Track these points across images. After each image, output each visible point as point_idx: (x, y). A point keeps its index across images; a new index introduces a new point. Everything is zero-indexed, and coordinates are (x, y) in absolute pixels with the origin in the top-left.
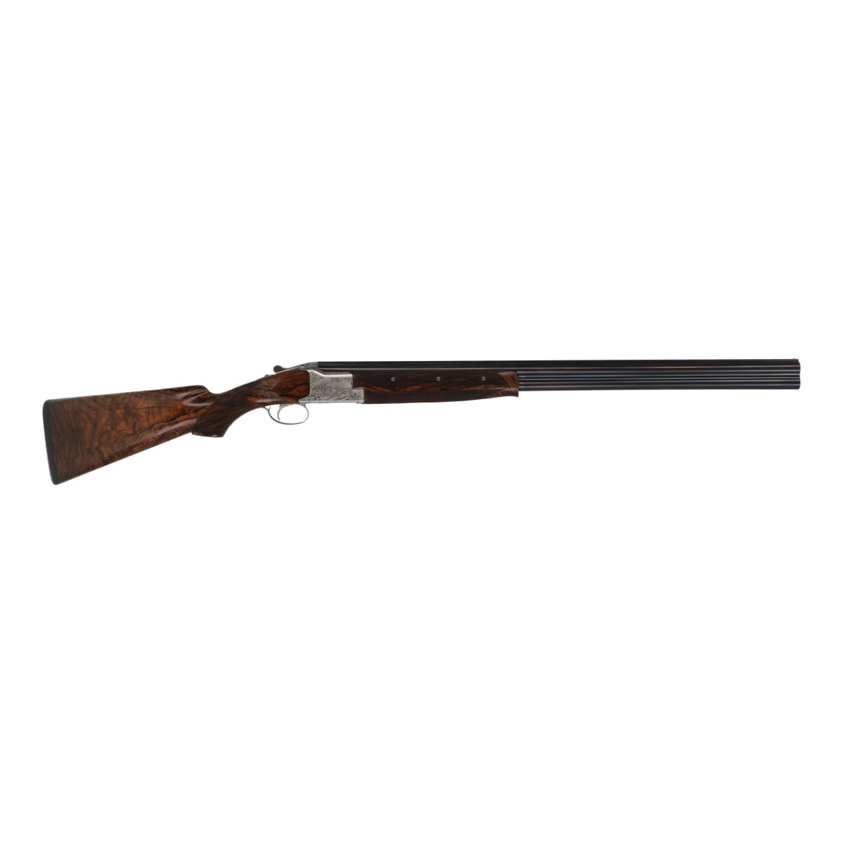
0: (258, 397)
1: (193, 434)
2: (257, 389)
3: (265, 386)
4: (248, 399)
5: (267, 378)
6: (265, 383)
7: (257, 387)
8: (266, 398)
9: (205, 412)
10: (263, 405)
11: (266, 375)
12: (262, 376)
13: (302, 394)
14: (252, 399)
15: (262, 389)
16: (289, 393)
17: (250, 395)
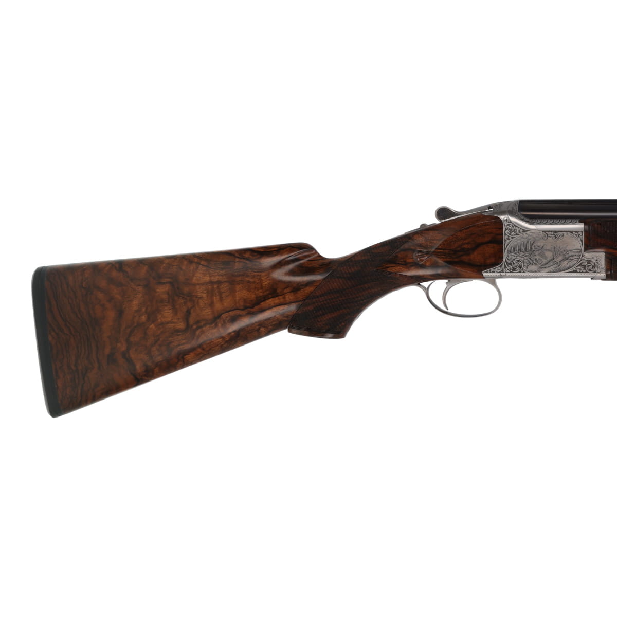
0: (408, 265)
1: (290, 331)
2: (405, 250)
3: (421, 246)
4: (389, 270)
5: (425, 230)
6: (420, 240)
7: (406, 246)
8: (422, 267)
9: (311, 292)
10: (417, 281)
11: (423, 225)
12: (416, 226)
13: (488, 261)
14: (394, 269)
15: (414, 251)
16: (465, 258)
17: (394, 261)
